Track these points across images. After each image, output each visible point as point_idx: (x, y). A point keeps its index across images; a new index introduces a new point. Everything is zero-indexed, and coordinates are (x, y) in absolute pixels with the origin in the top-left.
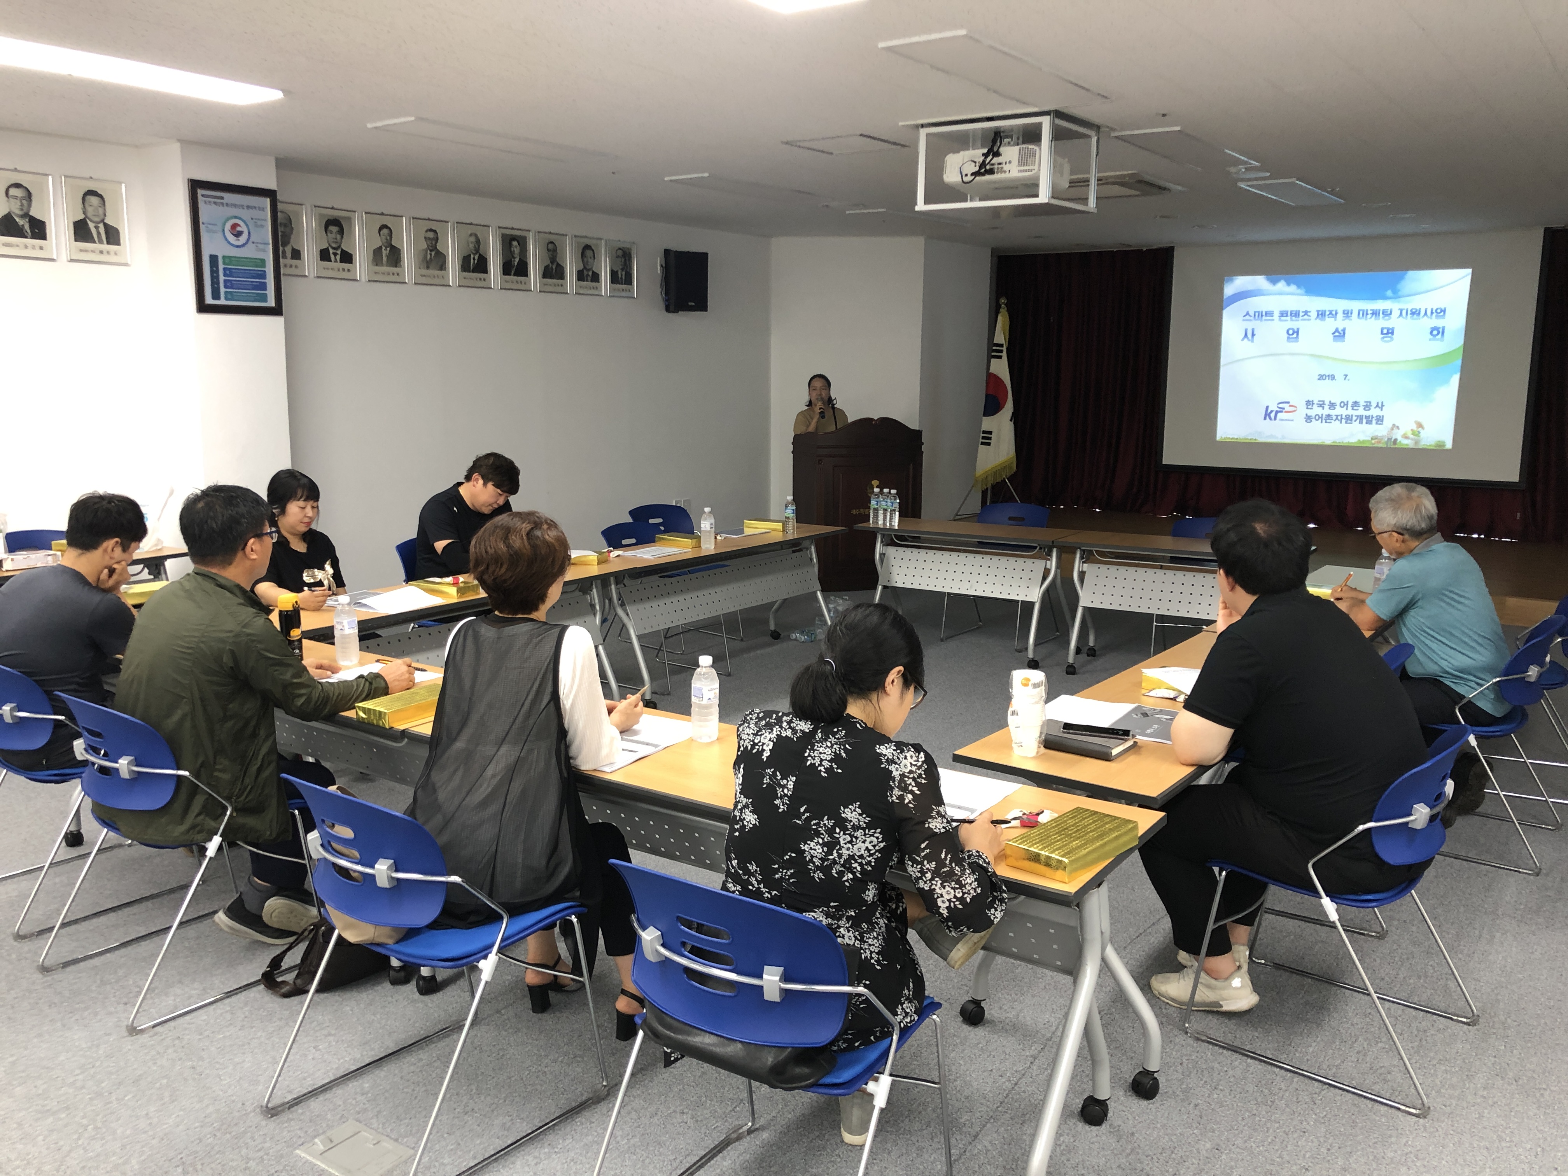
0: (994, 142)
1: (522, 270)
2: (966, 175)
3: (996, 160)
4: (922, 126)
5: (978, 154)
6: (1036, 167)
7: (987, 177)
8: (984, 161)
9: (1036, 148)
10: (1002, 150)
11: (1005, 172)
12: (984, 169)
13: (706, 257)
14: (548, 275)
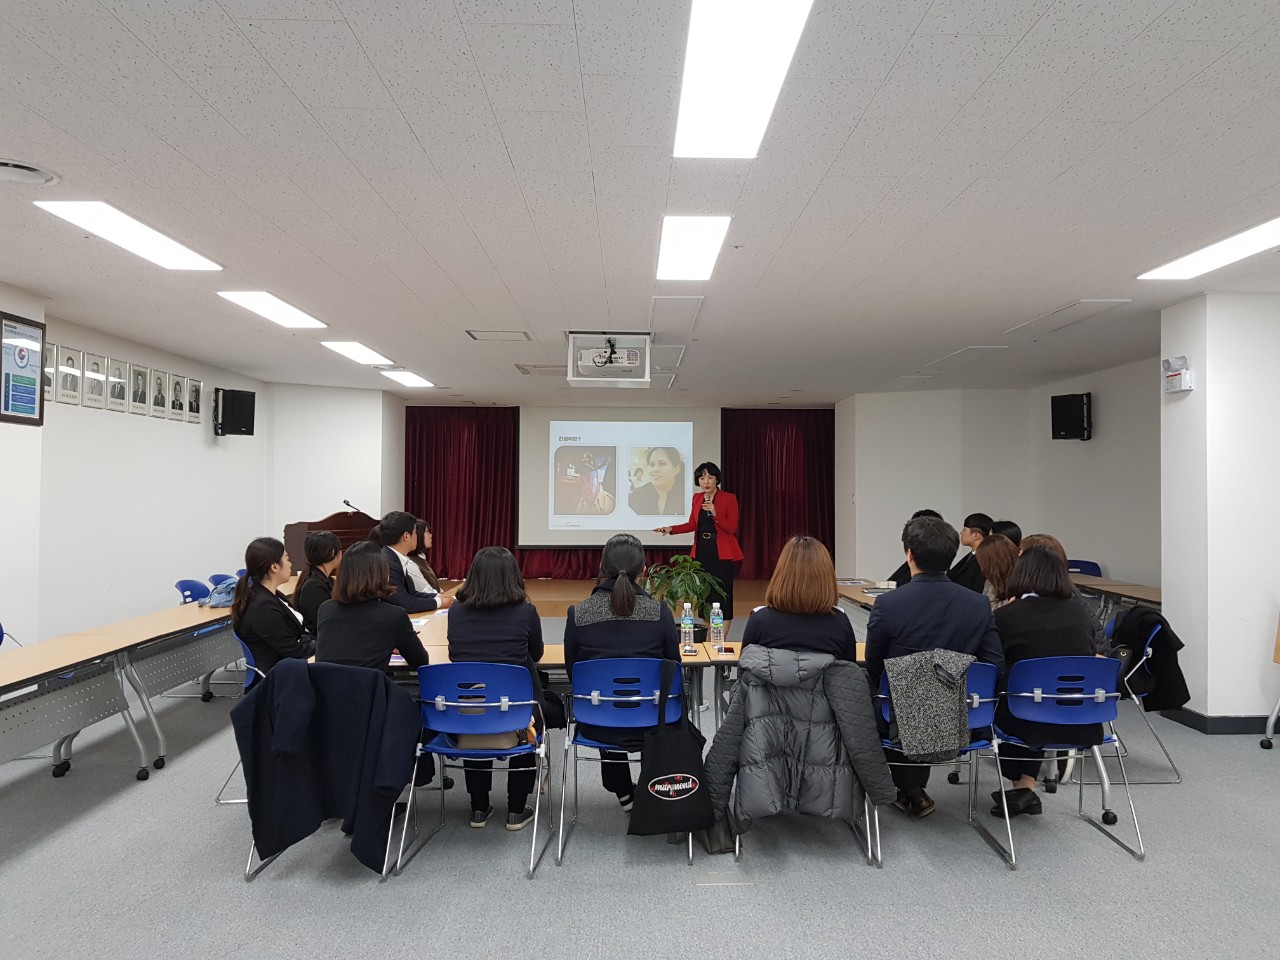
1: (143, 400)
2: (599, 363)
3: (614, 356)
4: (572, 333)
5: (601, 351)
6: (638, 362)
7: (608, 364)
9: (637, 351)
10: (616, 350)
11: (619, 363)
13: (253, 395)
14: (157, 403)
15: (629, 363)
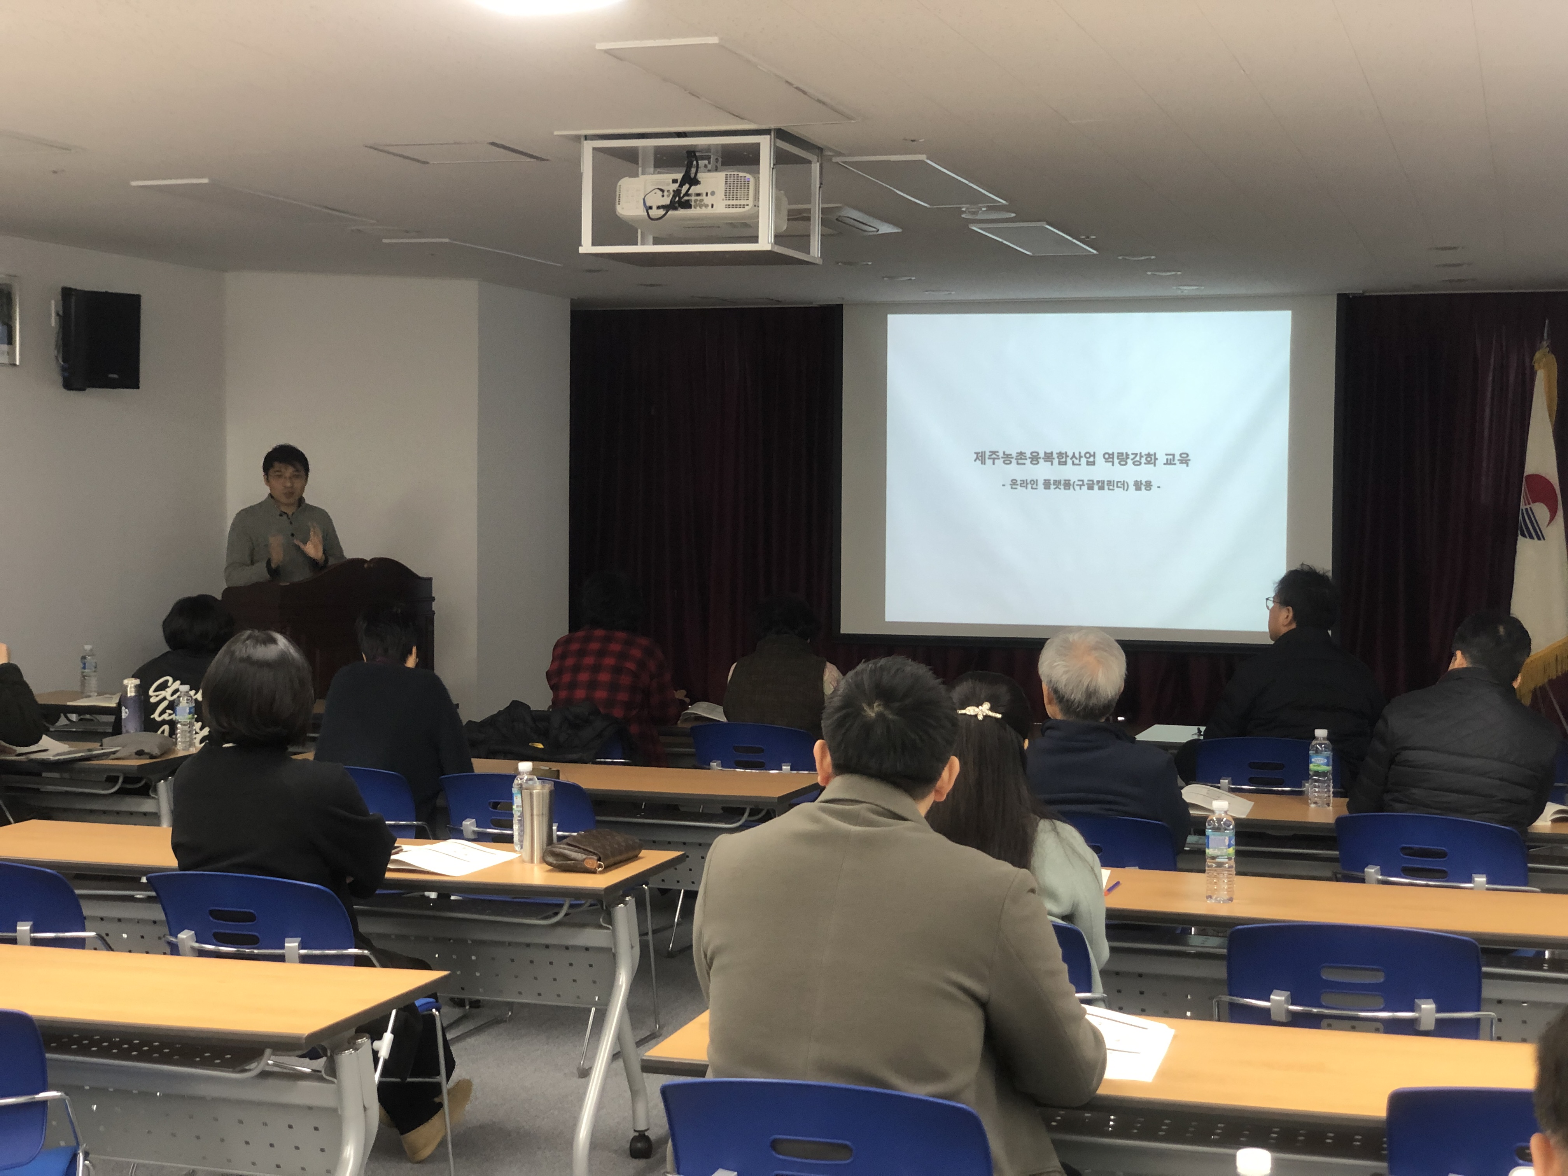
0: (689, 166)
2: (651, 208)
3: (694, 189)
4: (586, 138)
5: (668, 179)
6: (751, 202)
7: (681, 212)
8: (677, 192)
9: (748, 176)
10: (700, 176)
11: (707, 206)
12: (680, 202)
13: (137, 301)
15: (729, 206)
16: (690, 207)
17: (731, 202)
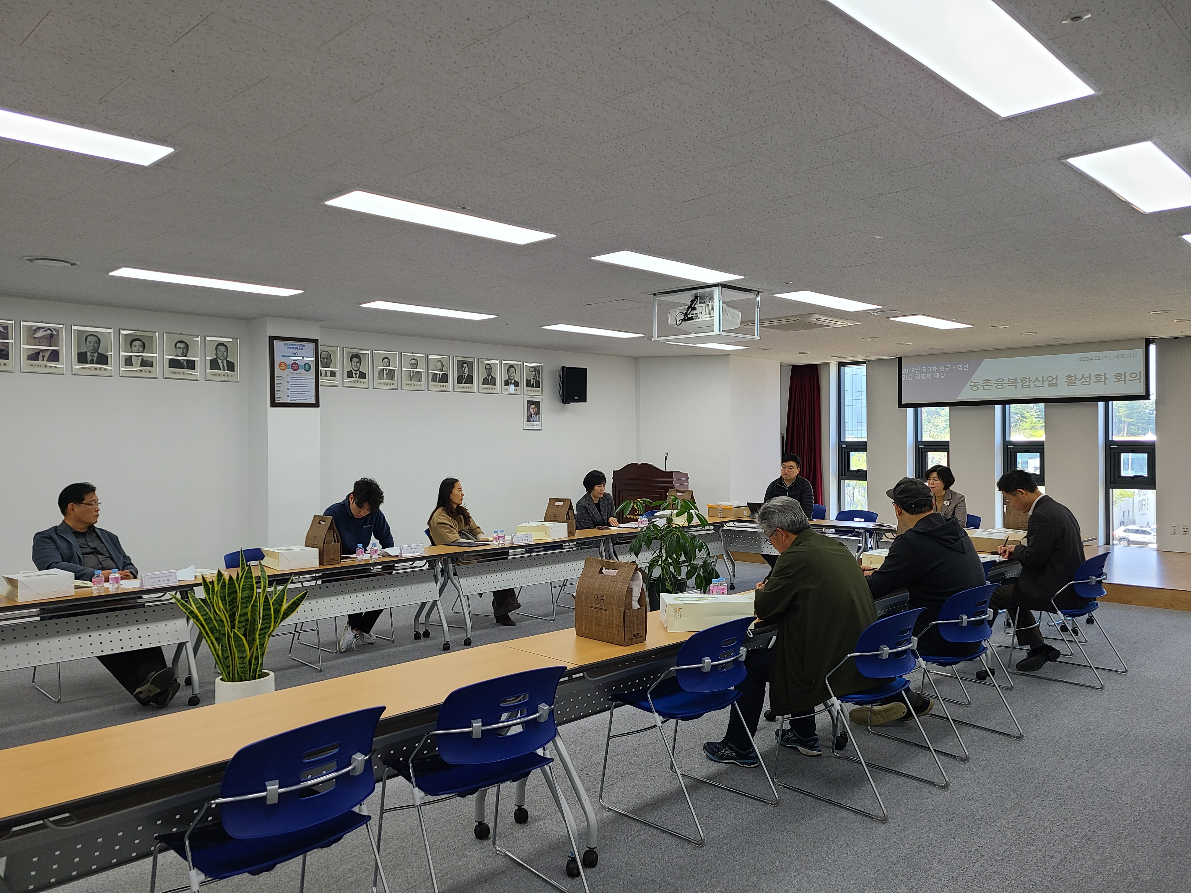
0: (692, 302)
1: (469, 380)
2: (678, 321)
3: (694, 312)
6: (714, 315)
8: (686, 313)
10: (696, 306)
11: (698, 318)
12: (687, 317)
13: (584, 370)
14: (485, 382)
15: (706, 318)
16: (693, 319)
17: (707, 316)
